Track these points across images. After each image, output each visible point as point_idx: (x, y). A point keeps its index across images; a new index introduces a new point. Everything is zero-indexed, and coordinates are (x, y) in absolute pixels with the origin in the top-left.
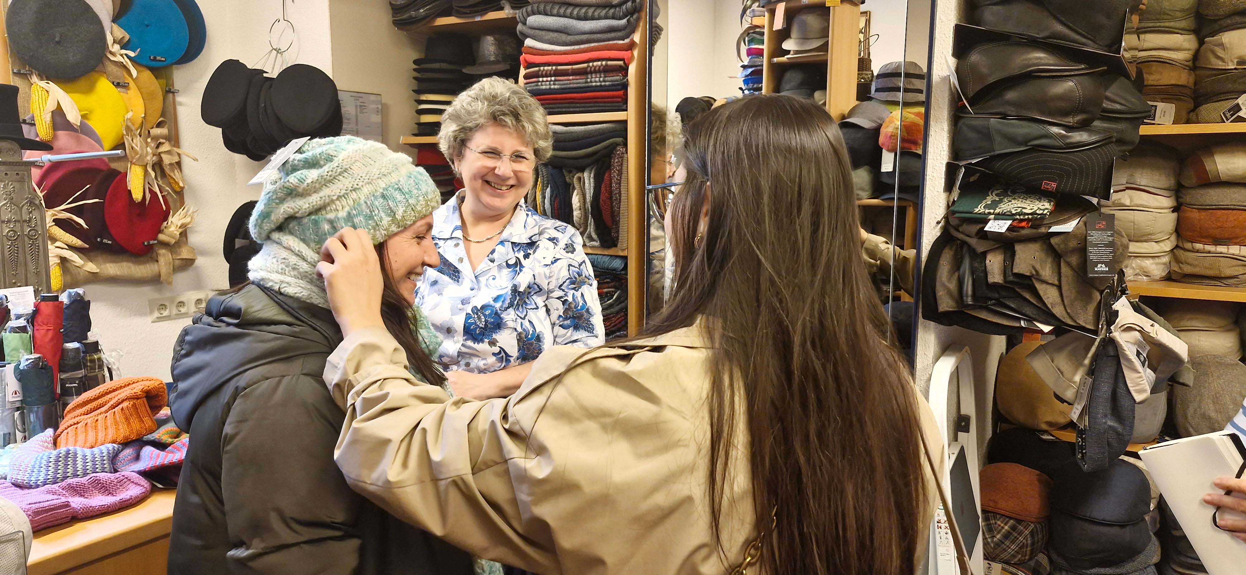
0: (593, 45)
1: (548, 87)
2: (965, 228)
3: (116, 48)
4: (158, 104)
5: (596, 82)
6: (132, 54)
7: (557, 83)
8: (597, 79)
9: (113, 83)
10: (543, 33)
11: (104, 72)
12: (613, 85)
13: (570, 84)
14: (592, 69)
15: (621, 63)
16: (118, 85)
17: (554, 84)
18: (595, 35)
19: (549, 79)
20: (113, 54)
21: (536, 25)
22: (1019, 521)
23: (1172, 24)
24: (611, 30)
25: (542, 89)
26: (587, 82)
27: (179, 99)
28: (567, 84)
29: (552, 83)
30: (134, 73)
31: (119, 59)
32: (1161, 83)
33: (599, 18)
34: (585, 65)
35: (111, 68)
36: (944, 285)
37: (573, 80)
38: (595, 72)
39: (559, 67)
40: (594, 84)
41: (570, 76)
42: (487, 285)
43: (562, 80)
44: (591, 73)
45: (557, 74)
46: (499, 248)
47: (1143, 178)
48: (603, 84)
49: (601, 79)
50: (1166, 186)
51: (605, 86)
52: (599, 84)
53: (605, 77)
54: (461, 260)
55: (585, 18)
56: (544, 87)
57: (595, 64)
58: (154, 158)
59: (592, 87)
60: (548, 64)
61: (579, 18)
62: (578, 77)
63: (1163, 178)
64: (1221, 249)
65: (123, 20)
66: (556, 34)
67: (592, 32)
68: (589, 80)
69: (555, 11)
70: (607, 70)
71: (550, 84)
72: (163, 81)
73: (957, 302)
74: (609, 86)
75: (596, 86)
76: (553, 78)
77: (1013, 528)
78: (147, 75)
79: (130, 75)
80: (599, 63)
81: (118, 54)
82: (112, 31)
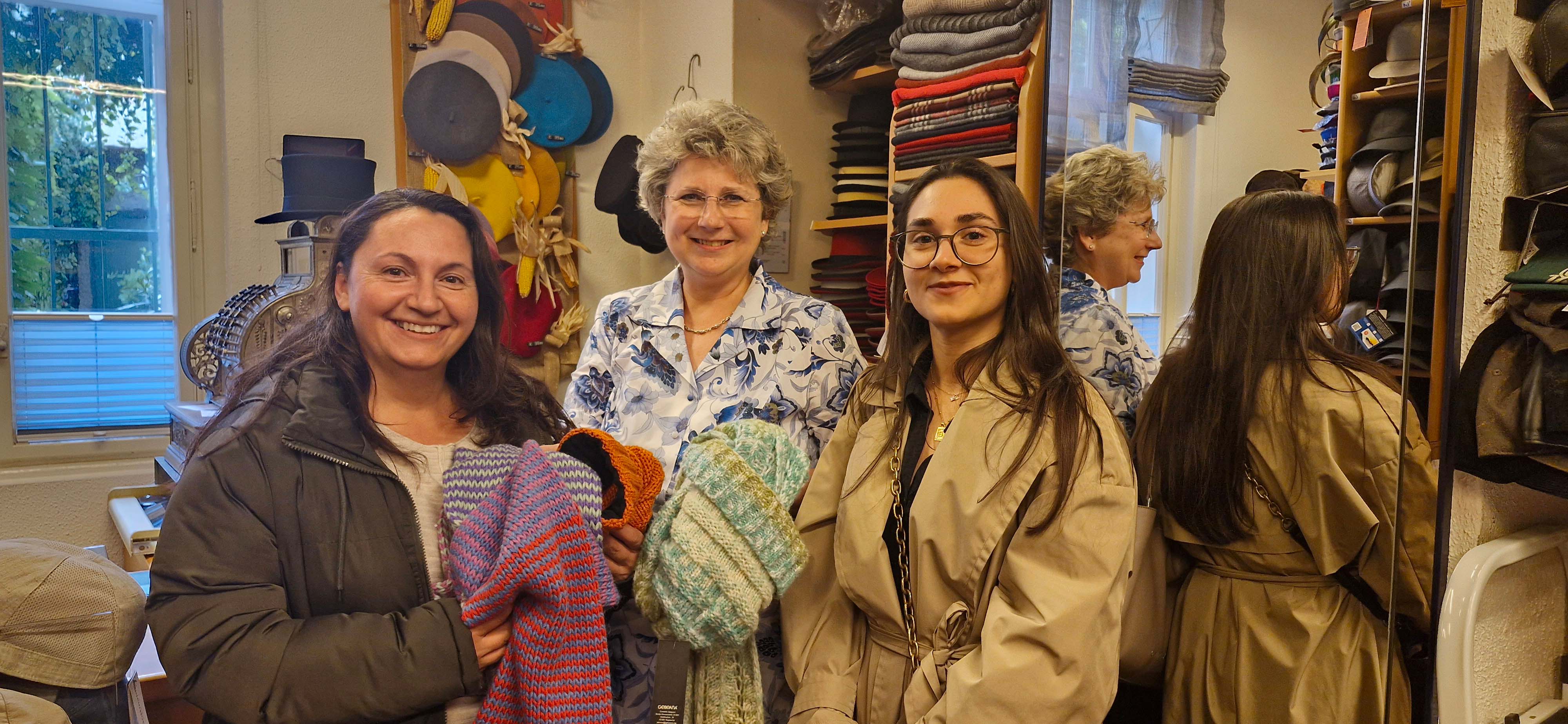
0: (979, 65)
1: (921, 129)
2: (1533, 309)
3: (512, 127)
4: (555, 189)
5: (977, 115)
6: (528, 133)
7: (931, 121)
8: (979, 111)
9: (508, 166)
10: (920, 57)
11: (497, 154)
12: (998, 117)
13: (947, 121)
14: (974, 98)
15: (1010, 85)
16: (512, 168)
17: (929, 124)
18: (982, 51)
19: (922, 117)
20: (508, 134)
21: (911, 47)
24: (1002, 40)
25: (914, 133)
26: (967, 117)
27: (580, 184)
28: (943, 122)
29: (926, 122)
30: (531, 155)
31: (514, 139)
33: (988, 27)
34: (966, 93)
35: (506, 149)
36: (1491, 411)
37: (951, 115)
38: (977, 101)
39: (937, 101)
40: (975, 118)
41: (947, 110)
42: (709, 392)
43: (938, 118)
44: (972, 103)
45: (932, 109)
46: (727, 339)
48: (986, 116)
49: (984, 110)
51: (989, 119)
52: (980, 117)
53: (989, 106)
54: (679, 357)
55: (971, 30)
56: (916, 130)
57: (978, 90)
58: (547, 250)
59: (973, 122)
60: (924, 98)
61: (963, 31)
62: (956, 111)
65: (523, 97)
66: (935, 57)
67: (977, 48)
68: (969, 113)
69: (935, 26)
70: (991, 97)
71: (923, 125)
72: (562, 164)
73: (1513, 440)
74: (994, 118)
75: (978, 121)
76: (927, 116)
78: (544, 157)
79: (525, 156)
80: (983, 88)
81: (514, 134)
82: (509, 109)
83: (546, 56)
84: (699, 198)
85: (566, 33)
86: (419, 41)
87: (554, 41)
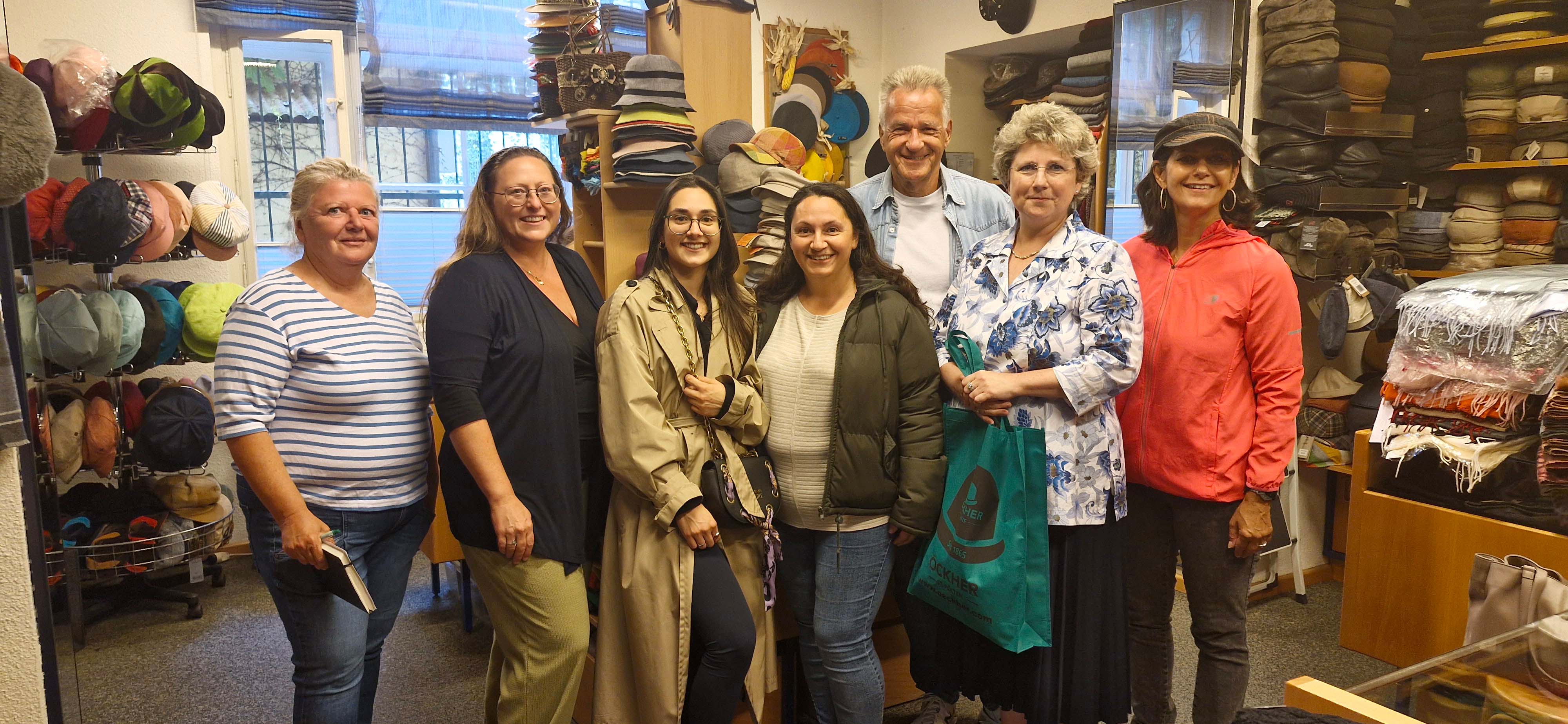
3: (821, 134)
4: (841, 166)
6: (830, 137)
9: (819, 155)
11: (815, 149)
16: (821, 156)
20: (820, 137)
22: (1326, 411)
23: (1493, 93)
27: (852, 162)
30: (830, 148)
31: (823, 140)
32: (1486, 133)
35: (819, 146)
42: (1016, 297)
46: (1035, 264)
47: (1474, 199)
50: (1494, 204)
54: (1001, 275)
63: (1491, 198)
64: (1521, 247)
65: (826, 116)
72: (844, 152)
77: (1321, 415)
78: (837, 149)
79: (828, 150)
81: (823, 137)
82: (821, 124)
83: (836, 93)
84: (1033, 169)
85: (847, 79)
86: (777, 91)
87: (841, 84)
